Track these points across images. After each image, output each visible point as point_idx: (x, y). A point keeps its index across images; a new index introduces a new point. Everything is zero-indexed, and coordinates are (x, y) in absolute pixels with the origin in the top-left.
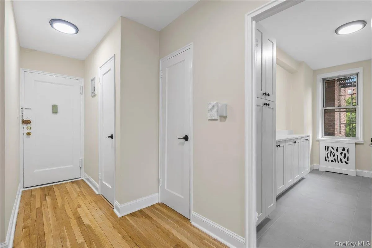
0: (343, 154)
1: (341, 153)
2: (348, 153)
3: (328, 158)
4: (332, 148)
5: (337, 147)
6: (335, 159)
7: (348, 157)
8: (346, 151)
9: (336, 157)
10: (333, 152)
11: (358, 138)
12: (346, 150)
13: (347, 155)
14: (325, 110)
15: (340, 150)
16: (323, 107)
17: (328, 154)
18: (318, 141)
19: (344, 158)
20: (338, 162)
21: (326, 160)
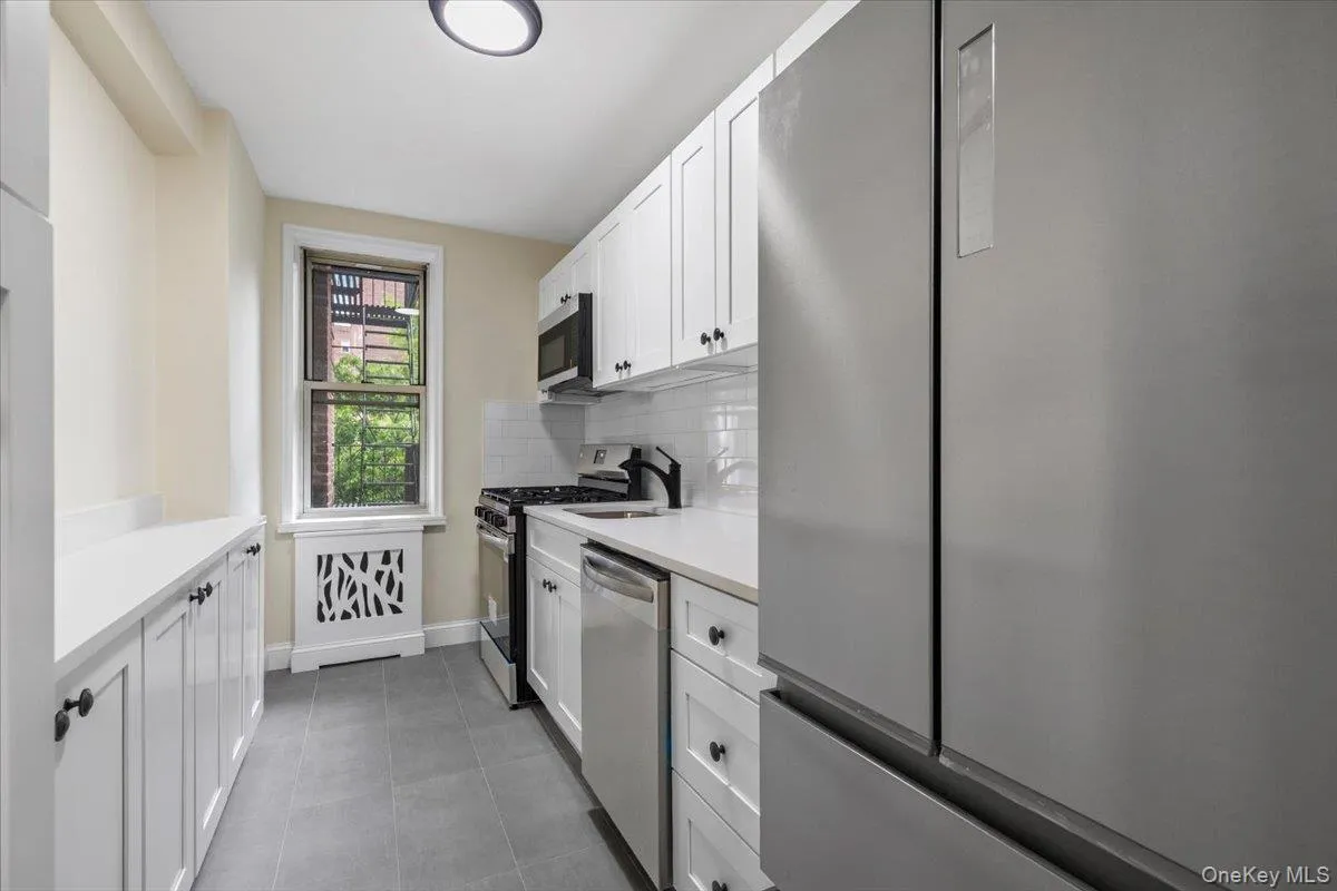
0: (385, 580)
1: (379, 575)
2: (401, 571)
3: (330, 606)
4: (346, 558)
5: (365, 554)
6: (355, 606)
7: (401, 584)
8: (394, 565)
9: (359, 595)
10: (350, 577)
11: (425, 507)
12: (394, 557)
13: (398, 578)
14: (313, 391)
15: (375, 563)
16: (306, 378)
17: (328, 589)
18: (290, 535)
19: (389, 590)
20: (368, 614)
21: (321, 618)
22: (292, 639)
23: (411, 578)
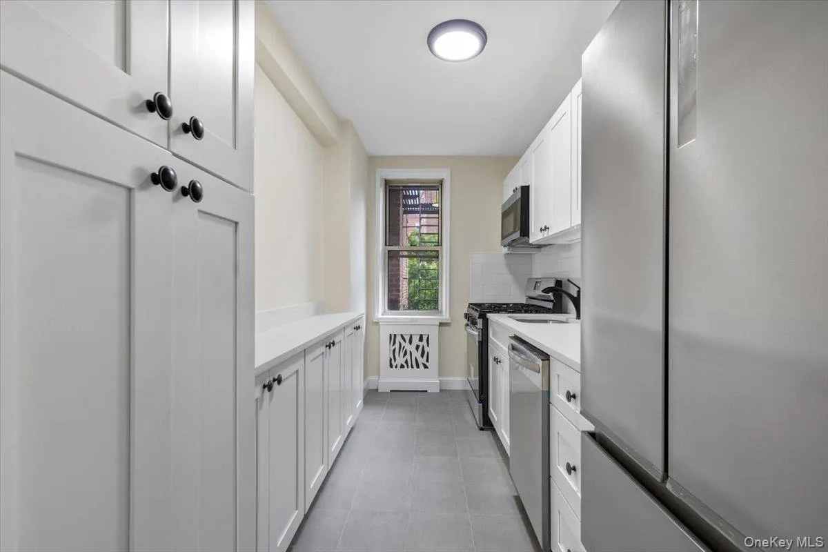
0: (420, 350)
1: (418, 347)
2: (428, 346)
3: (395, 360)
4: (402, 336)
5: (411, 335)
6: (406, 362)
7: (428, 353)
8: (425, 342)
9: (408, 356)
10: (404, 347)
11: (441, 312)
12: (425, 338)
13: (426, 349)
14: (389, 251)
15: (416, 341)
16: (386, 245)
17: (394, 350)
18: (377, 323)
19: (422, 356)
20: (412, 367)
21: (391, 366)
22: (379, 374)
23: (433, 350)
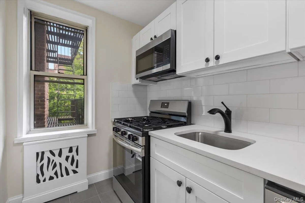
0: (70, 160)
1: (67, 158)
2: (77, 155)
3: (43, 175)
4: (51, 152)
5: (61, 150)
6: (56, 173)
7: (77, 161)
8: (74, 153)
9: (58, 168)
10: (53, 160)
11: (87, 125)
12: (74, 149)
13: (76, 158)
14: (35, 76)
15: (65, 153)
16: (31, 69)
17: (42, 167)
19: (72, 164)
20: (62, 176)
21: (38, 181)
22: (23, 193)
23: (82, 158)
